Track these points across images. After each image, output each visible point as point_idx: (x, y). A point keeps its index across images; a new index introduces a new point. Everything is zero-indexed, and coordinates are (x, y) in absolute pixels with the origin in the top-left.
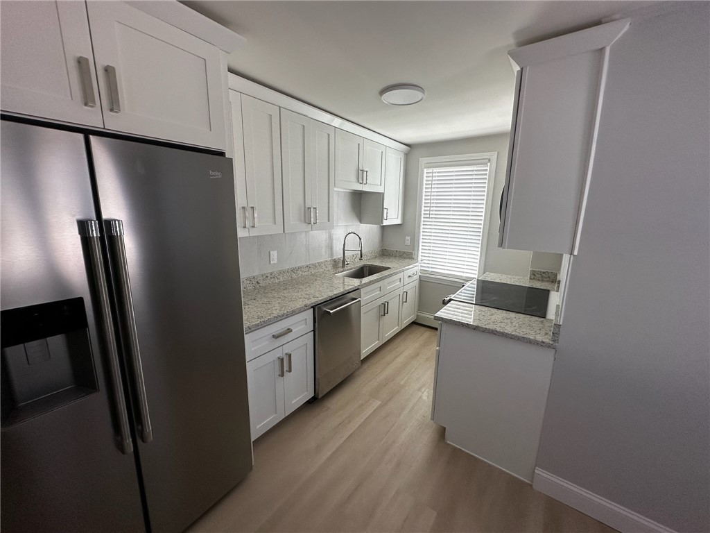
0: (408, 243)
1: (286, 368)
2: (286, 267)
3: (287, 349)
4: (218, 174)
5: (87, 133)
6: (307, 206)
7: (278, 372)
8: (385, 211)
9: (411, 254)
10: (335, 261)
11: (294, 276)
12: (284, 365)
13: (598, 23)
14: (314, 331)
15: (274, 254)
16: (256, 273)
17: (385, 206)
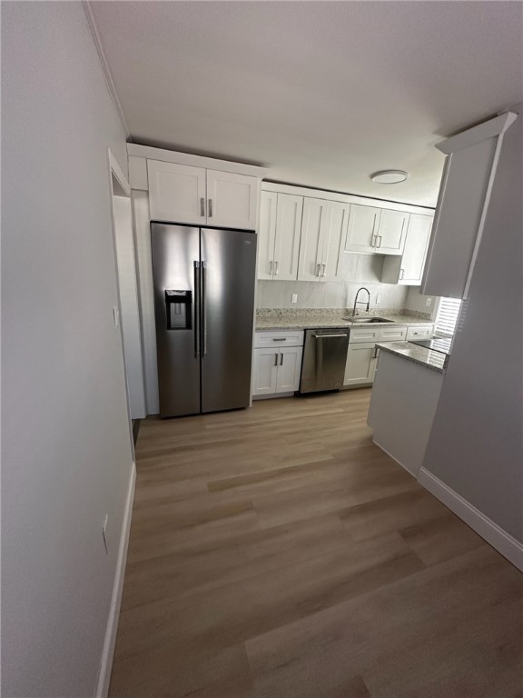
0: (428, 304)
1: (279, 362)
2: (304, 307)
3: (282, 351)
4: (248, 242)
5: (200, 227)
6: (318, 263)
7: (274, 363)
8: (401, 272)
9: (429, 315)
10: (347, 310)
11: (308, 314)
12: (278, 360)
13: (495, 116)
14: (304, 346)
15: (295, 297)
16: (281, 307)
17: (402, 267)
